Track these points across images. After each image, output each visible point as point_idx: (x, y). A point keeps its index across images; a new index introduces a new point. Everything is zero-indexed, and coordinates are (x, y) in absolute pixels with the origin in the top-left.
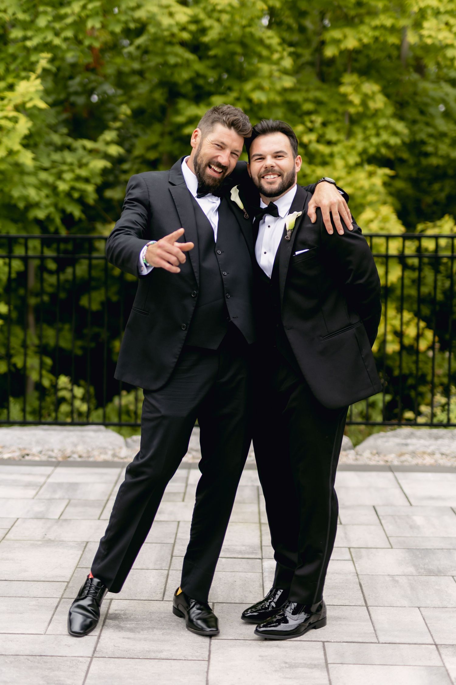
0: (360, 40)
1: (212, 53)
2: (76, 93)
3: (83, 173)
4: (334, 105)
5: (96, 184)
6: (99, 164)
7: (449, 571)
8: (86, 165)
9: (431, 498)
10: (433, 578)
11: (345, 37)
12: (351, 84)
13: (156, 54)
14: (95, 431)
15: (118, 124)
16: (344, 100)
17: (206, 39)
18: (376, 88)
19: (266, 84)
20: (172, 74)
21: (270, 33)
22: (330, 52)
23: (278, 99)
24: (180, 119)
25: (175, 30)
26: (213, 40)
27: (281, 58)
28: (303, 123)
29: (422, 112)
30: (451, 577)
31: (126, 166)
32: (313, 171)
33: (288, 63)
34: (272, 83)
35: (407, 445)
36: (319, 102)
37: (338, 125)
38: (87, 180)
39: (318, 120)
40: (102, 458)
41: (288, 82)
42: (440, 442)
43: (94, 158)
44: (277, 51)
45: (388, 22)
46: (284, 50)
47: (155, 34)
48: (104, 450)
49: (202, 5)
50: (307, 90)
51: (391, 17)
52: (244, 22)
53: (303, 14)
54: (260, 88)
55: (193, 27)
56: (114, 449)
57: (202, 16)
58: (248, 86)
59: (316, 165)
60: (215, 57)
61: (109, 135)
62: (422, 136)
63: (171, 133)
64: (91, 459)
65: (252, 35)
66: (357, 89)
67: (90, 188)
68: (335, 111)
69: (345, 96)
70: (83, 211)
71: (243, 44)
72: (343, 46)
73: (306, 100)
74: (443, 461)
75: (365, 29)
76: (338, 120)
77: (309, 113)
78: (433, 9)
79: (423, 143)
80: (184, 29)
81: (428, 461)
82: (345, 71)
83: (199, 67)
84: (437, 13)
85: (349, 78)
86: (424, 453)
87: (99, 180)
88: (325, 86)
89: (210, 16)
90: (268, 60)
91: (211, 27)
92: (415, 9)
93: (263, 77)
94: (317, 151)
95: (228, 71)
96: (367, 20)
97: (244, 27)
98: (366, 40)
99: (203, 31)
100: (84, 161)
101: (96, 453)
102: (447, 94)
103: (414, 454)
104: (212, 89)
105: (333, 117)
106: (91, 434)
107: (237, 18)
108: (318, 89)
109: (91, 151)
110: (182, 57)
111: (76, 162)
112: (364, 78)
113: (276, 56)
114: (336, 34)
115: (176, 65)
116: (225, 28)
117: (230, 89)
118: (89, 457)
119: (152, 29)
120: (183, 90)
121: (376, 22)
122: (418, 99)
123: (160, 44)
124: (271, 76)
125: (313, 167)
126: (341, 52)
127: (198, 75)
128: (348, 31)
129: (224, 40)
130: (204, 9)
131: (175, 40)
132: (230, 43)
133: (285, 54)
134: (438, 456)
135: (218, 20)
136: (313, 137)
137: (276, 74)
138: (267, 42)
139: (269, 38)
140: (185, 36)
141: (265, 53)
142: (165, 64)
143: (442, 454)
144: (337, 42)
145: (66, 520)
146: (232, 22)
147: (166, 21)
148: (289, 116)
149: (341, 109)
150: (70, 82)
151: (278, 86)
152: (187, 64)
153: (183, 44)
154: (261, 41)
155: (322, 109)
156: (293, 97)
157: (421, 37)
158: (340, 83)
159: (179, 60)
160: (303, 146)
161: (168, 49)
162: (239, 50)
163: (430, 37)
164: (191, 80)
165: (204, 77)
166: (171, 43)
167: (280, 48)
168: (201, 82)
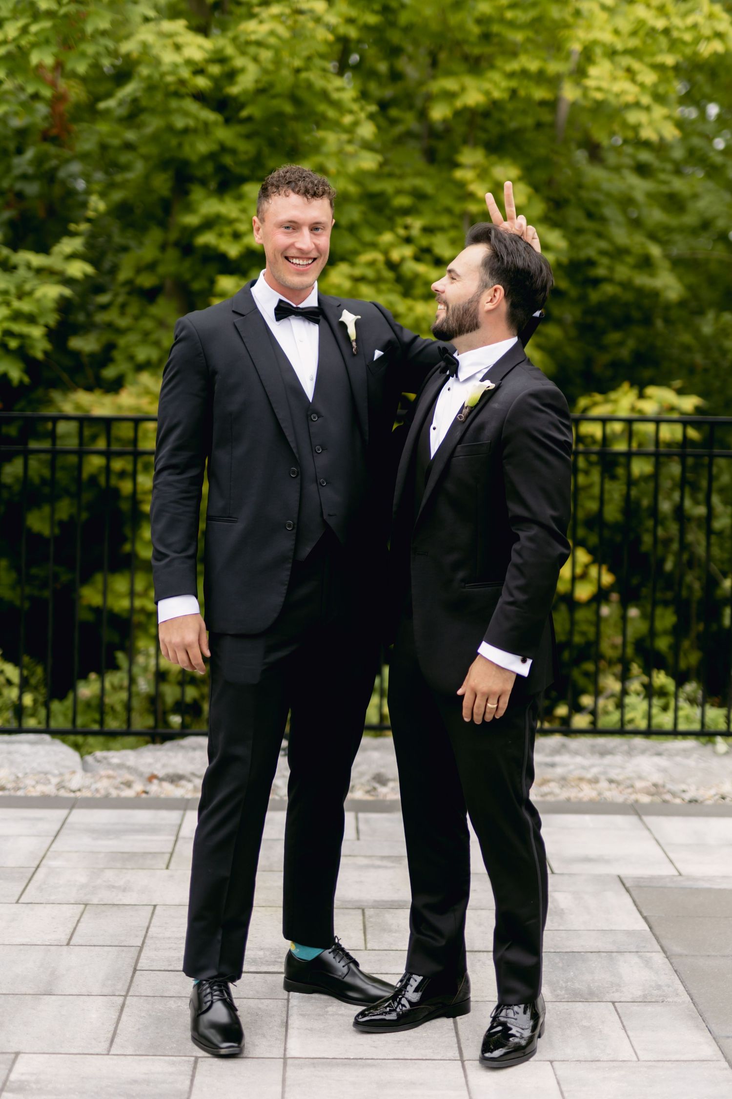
0: (487, 93)
1: (244, 113)
2: (26, 177)
3: (25, 306)
4: (446, 201)
5: (46, 326)
6: (51, 292)
7: (608, 992)
8: (30, 294)
9: (587, 860)
10: (579, 1006)
11: (463, 89)
12: (474, 167)
13: (153, 111)
14: (32, 743)
15: (84, 227)
16: (462, 192)
17: (234, 90)
18: (515, 174)
19: (332, 165)
20: (180, 145)
21: (338, 82)
22: (439, 113)
23: (352, 189)
24: (191, 220)
25: (185, 73)
26: (245, 92)
27: (356, 124)
28: (392, 229)
29: (590, 215)
30: (611, 1004)
31: (103, 299)
32: (411, 309)
33: (367, 130)
34: (342, 164)
35: (553, 765)
36: (420, 196)
37: (453, 234)
38: (31, 319)
39: (416, 224)
40: (37, 791)
41: (369, 162)
42: (608, 760)
43: (44, 283)
45: (533, 66)
46: (361, 109)
47: (149, 77)
48: (43, 776)
49: (230, 34)
50: (401, 177)
51: (537, 57)
52: (298, 63)
53: (394, 52)
55: (215, 70)
56: (61, 774)
57: (230, 51)
59: (415, 298)
60: (249, 119)
61: (68, 245)
62: (591, 252)
63: (177, 244)
64: (20, 793)
65: (309, 86)
66: (483, 174)
67: (37, 332)
68: (448, 211)
69: (461, 185)
70: (27, 371)
71: (295, 100)
72: (459, 104)
73: (399, 192)
74: (613, 795)
75: (496, 76)
76: (451, 227)
77: (404, 212)
78: (604, 45)
79: (591, 263)
80: (199, 71)
81: (587, 793)
82: (465, 142)
83: (224, 134)
84: (612, 54)
85: (471, 156)
86: (581, 779)
87: (52, 319)
88: (432, 170)
89: (243, 53)
90: (336, 126)
91: (242, 70)
92: (576, 47)
93: (328, 155)
94: (417, 276)
95: (272, 143)
96: (499, 62)
97: (298, 71)
98: (497, 95)
99: (231, 75)
100: (27, 287)
101: (29, 782)
102: (631, 187)
103: (563, 781)
104: (246, 172)
105: (444, 221)
106: (25, 748)
107: (285, 56)
108: (419, 174)
109: (39, 271)
110: (196, 119)
111: (13, 290)
112: (494, 158)
113: (347, 119)
114: (450, 84)
115: (186, 131)
116: (265, 71)
118: (19, 789)
119: (144, 71)
120: (198, 173)
121: (514, 66)
122: (584, 194)
123: (159, 96)
124: (340, 152)
125: (409, 302)
126: (458, 114)
127: (224, 148)
128: (469, 81)
129: (262, 91)
130: (234, 40)
131: (183, 90)
132: (274, 97)
133: (363, 115)
134: (603, 784)
135: (255, 59)
136: (409, 251)
137: (350, 148)
138: (335, 96)
139: (340, 89)
140: (202, 82)
141: (331, 113)
142: (170, 129)
143: (611, 781)
144: (450, 96)
146: (278, 62)
147: (169, 57)
148: (372, 217)
149: (457, 208)
151: (352, 168)
152: (206, 128)
153: (200, 97)
154: (325, 95)
155: (425, 207)
156: (377, 186)
157: (585, 89)
158: (456, 165)
159: (191, 123)
160: (392, 266)
161: (174, 104)
162: (288, 108)
163: (599, 89)
164: (212, 156)
165: (233, 152)
166: (177, 95)
167: (355, 107)
168: (228, 160)
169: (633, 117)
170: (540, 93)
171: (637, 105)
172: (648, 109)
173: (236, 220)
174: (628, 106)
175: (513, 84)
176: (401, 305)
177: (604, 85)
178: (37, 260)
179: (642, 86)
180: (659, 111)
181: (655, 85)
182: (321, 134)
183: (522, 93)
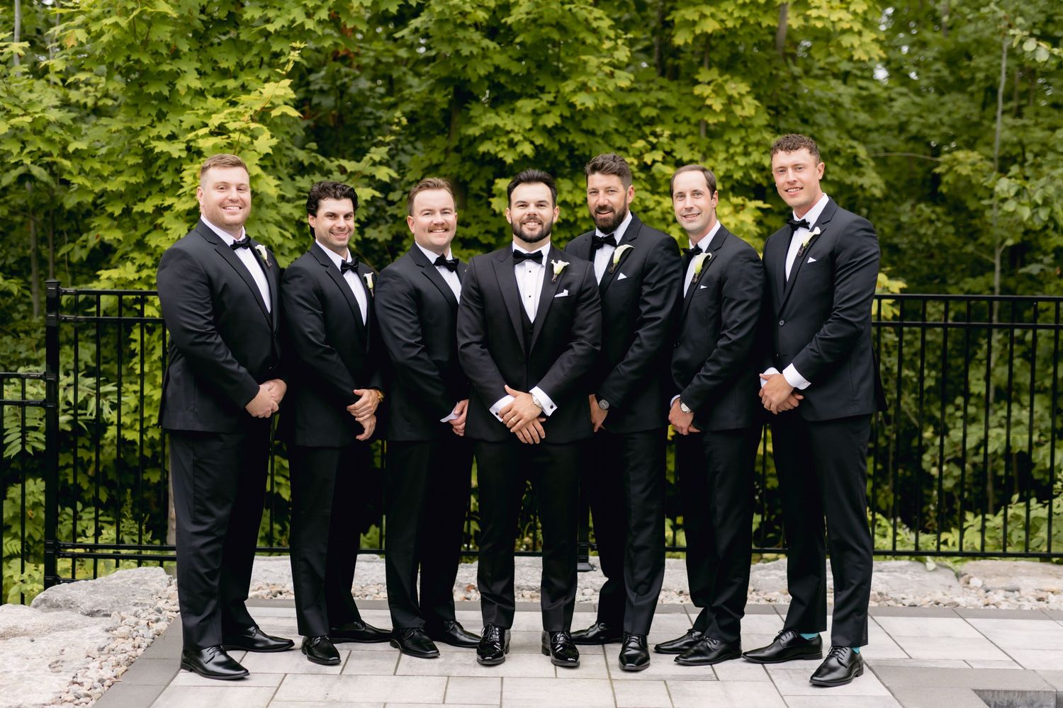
0: (722, 22)
1: (519, 39)
2: (322, 91)
11: (702, 17)
12: (710, 83)
15: (389, 138)
16: (701, 105)
17: (510, 20)
18: (744, 88)
19: (593, 84)
21: (598, 12)
22: (681, 38)
23: (610, 104)
24: (474, 131)
26: (518, 22)
27: (615, 48)
28: (644, 137)
31: (393, 196)
32: (659, 203)
33: (623, 54)
34: (602, 83)
36: (663, 107)
37: (690, 139)
39: (664, 132)
44: (608, 38)
46: (618, 37)
47: (440, 13)
50: (648, 91)
54: (584, 87)
58: (568, 87)
59: (660, 194)
61: (378, 153)
63: (458, 149)
65: (574, 15)
66: (719, 90)
68: (687, 120)
69: (701, 98)
71: (560, 27)
72: (698, 30)
73: (646, 104)
75: (728, 6)
76: (691, 133)
77: (651, 121)
80: (480, 6)
82: (701, 63)
83: (500, 58)
85: (706, 74)
88: (673, 86)
90: (596, 50)
91: (516, 4)
93: (589, 75)
94: (662, 176)
95: (540, 65)
98: (730, 24)
105: (683, 129)
108: (663, 88)
112: (727, 76)
113: (607, 45)
114: (690, 14)
117: (542, 90)
125: (657, 198)
126: (697, 38)
127: (497, 68)
128: (707, 10)
131: (466, 22)
132: (541, 26)
133: (620, 42)
136: (658, 155)
137: (607, 69)
138: (595, 24)
139: (597, 19)
140: (481, 15)
141: (591, 39)
144: (690, 24)
145: (350, 676)
148: (623, 127)
149: (694, 117)
150: (312, 77)
151: (611, 87)
154: (586, 24)
155: (668, 117)
156: (629, 100)
157: (807, 18)
158: (696, 83)
159: (475, 51)
160: (645, 168)
161: (461, 34)
162: (556, 36)
163: (819, 18)
164: (488, 77)
165: (508, 72)
166: (463, 26)
167: (612, 34)
168: (502, 80)
169: (846, 41)
170: (767, 21)
171: (850, 30)
172: (860, 33)
173: (512, 131)
174: (844, 32)
175: (746, 14)
176: (650, 201)
177: (824, 13)
178: (350, 166)
179: (855, 13)
180: (869, 36)
181: (865, 13)
182: (584, 57)
183: (752, 21)
